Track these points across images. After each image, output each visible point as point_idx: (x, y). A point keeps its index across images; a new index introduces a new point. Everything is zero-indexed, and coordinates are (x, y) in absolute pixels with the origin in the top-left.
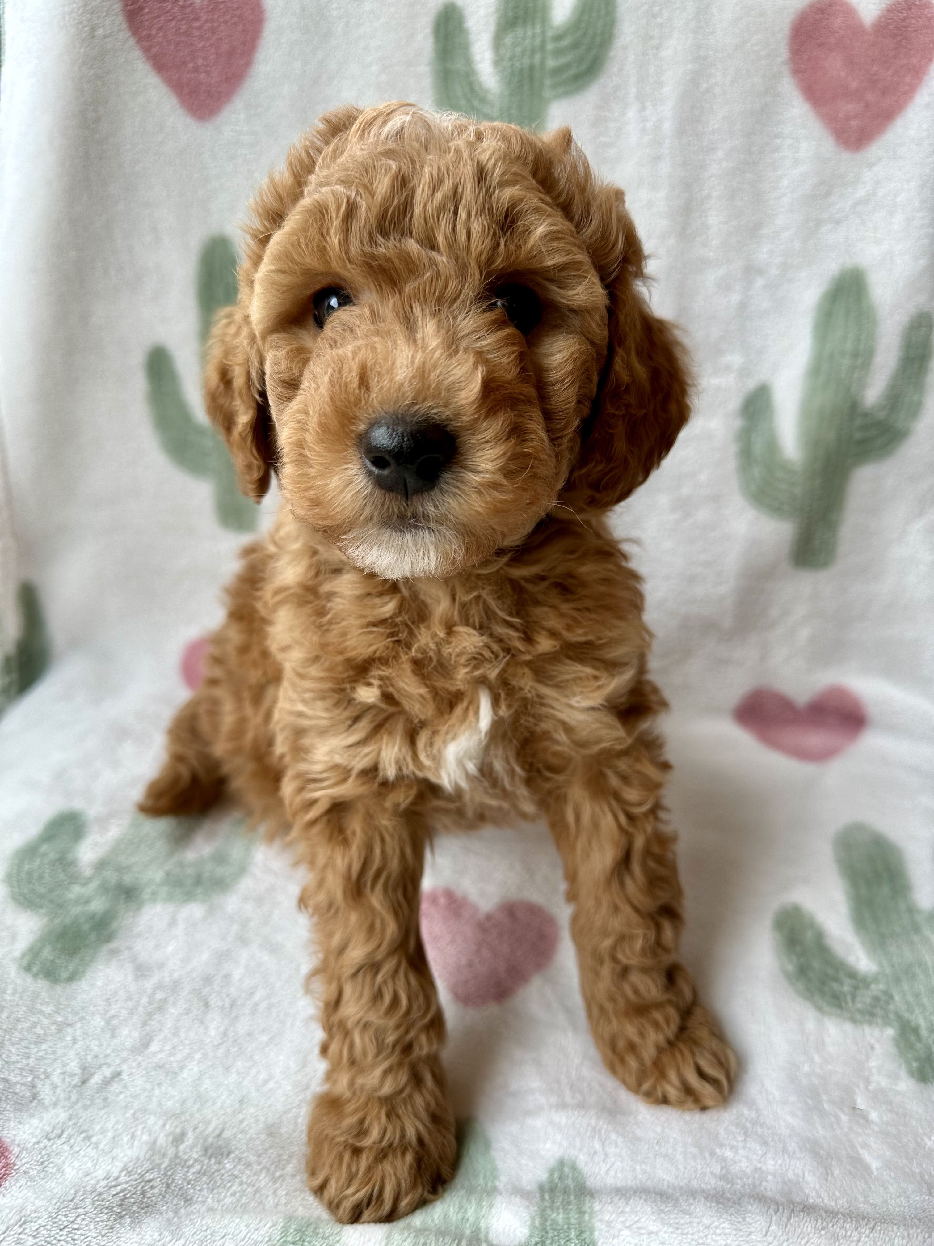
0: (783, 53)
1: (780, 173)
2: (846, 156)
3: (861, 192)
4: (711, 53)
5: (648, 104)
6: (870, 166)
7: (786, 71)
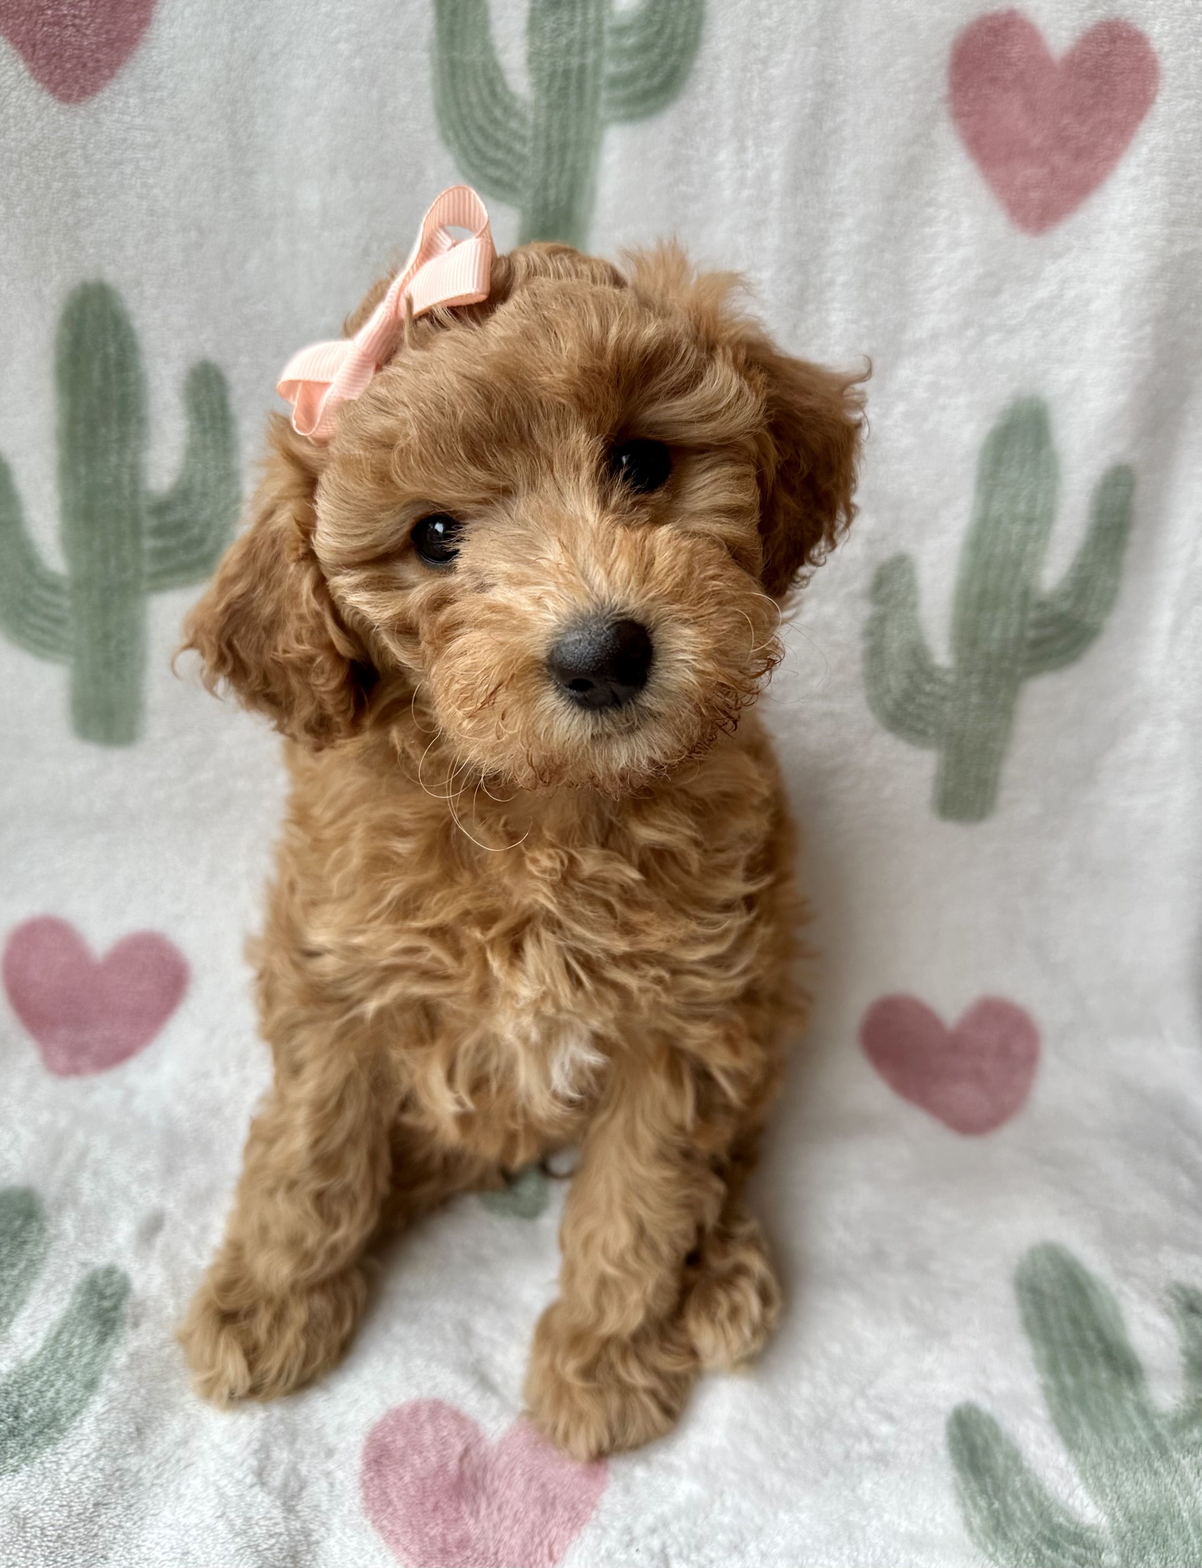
0: (941, 87)
1: (931, 255)
2: (1022, 240)
3: (1042, 293)
4: (840, 78)
5: (750, 143)
6: (1056, 256)
7: (943, 111)
